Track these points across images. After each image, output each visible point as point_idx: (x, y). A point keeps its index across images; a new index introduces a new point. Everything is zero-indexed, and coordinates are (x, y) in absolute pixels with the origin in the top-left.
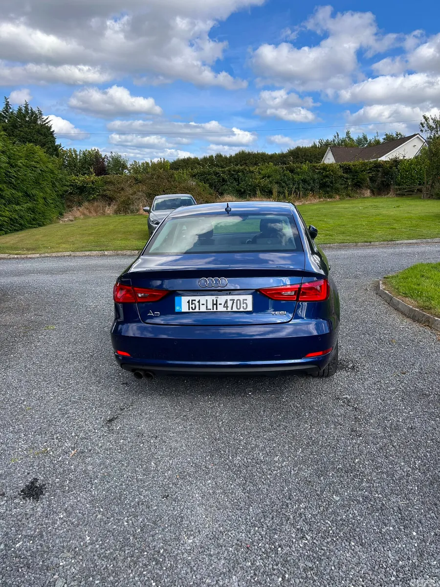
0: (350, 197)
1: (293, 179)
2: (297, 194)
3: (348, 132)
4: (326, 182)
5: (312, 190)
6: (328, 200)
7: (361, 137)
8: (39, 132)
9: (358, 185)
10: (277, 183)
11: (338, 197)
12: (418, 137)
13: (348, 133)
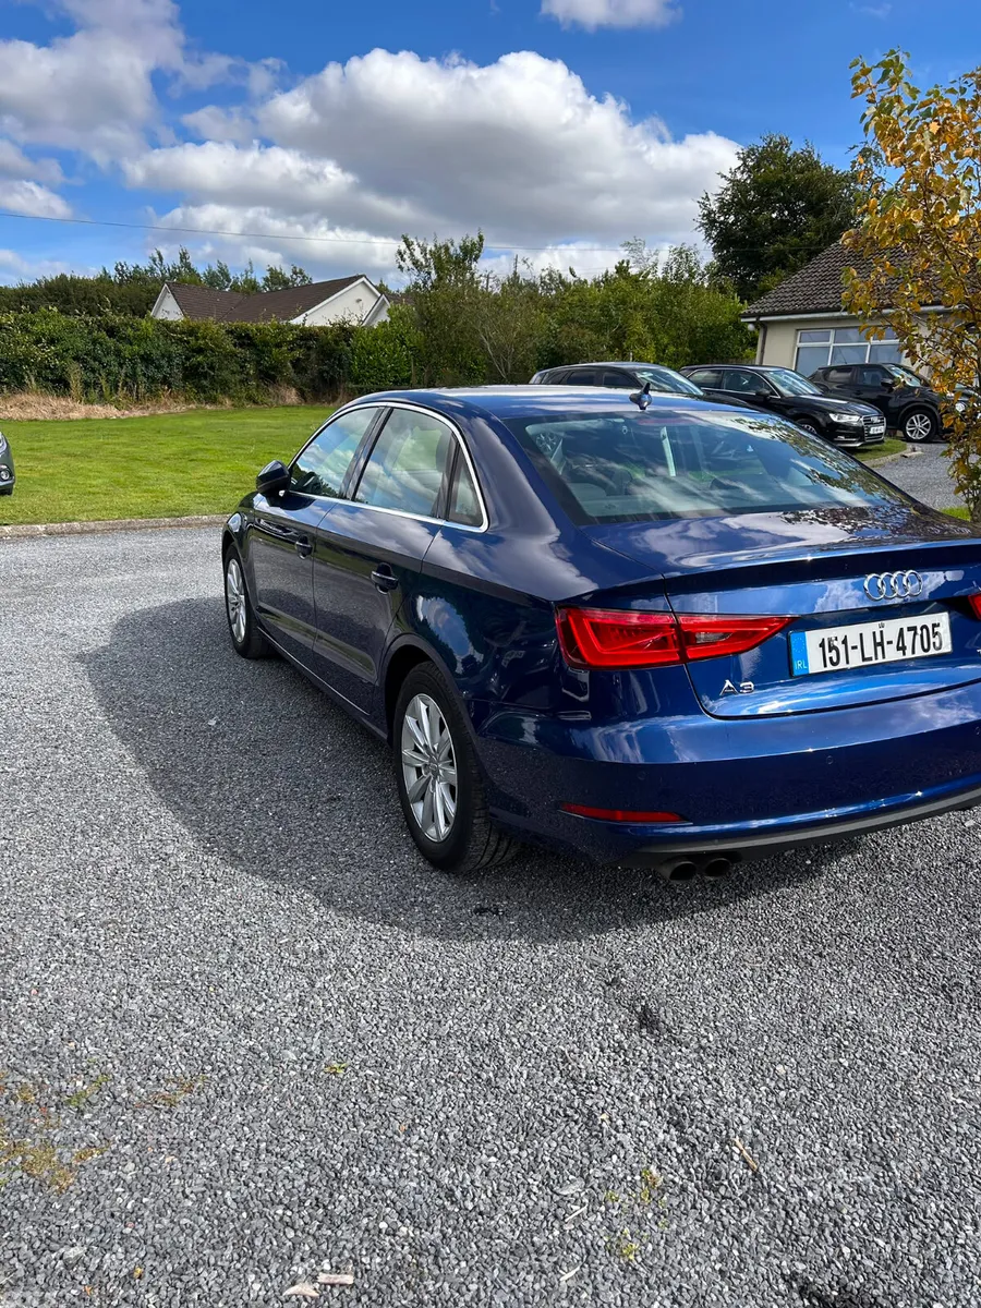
0: (255, 402)
1: (118, 353)
2: (131, 391)
3: (184, 254)
4: (200, 363)
5: (165, 381)
6: (208, 407)
7: (215, 269)
9: (269, 376)
10: (76, 358)
11: (228, 402)
12: (363, 282)
13: (183, 256)
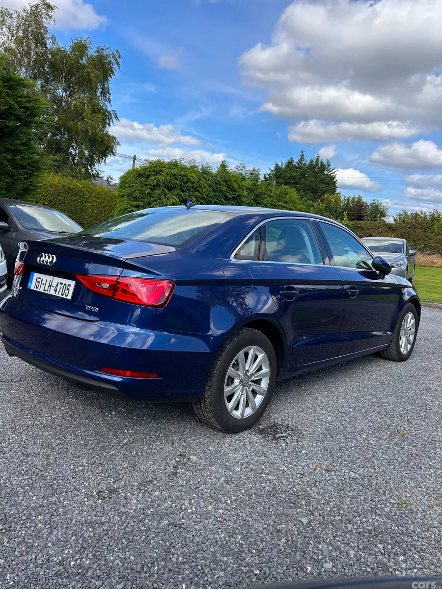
8: (322, 181)
